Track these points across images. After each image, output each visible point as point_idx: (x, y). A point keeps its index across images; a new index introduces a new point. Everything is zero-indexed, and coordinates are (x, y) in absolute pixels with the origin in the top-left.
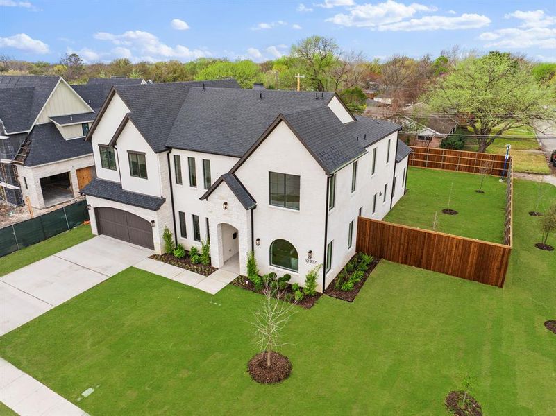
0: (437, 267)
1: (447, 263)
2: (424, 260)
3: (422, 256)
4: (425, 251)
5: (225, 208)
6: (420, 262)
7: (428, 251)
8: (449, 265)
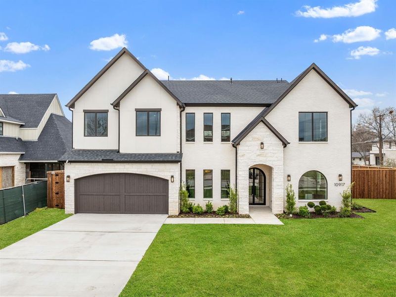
0: (375, 195)
1: (381, 190)
2: (366, 192)
3: (364, 189)
4: (366, 185)
5: (262, 148)
6: (364, 194)
7: (368, 185)
8: (383, 191)
